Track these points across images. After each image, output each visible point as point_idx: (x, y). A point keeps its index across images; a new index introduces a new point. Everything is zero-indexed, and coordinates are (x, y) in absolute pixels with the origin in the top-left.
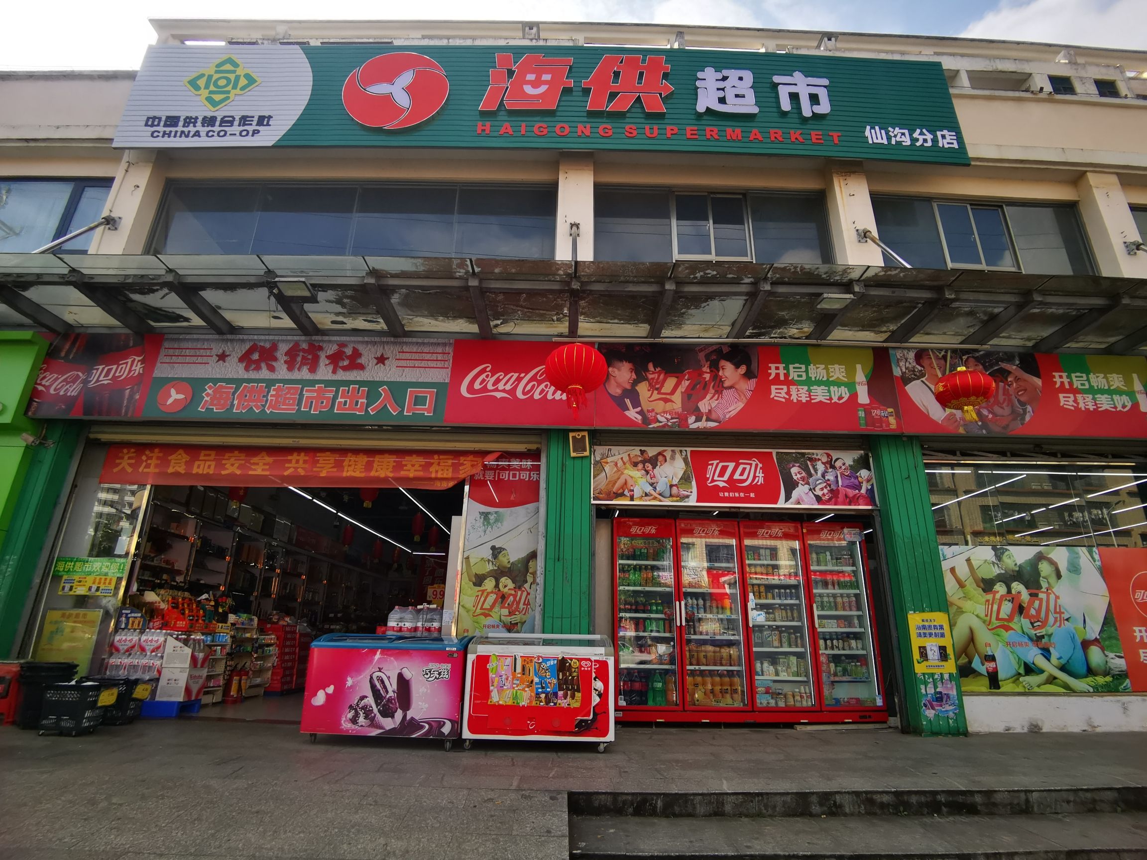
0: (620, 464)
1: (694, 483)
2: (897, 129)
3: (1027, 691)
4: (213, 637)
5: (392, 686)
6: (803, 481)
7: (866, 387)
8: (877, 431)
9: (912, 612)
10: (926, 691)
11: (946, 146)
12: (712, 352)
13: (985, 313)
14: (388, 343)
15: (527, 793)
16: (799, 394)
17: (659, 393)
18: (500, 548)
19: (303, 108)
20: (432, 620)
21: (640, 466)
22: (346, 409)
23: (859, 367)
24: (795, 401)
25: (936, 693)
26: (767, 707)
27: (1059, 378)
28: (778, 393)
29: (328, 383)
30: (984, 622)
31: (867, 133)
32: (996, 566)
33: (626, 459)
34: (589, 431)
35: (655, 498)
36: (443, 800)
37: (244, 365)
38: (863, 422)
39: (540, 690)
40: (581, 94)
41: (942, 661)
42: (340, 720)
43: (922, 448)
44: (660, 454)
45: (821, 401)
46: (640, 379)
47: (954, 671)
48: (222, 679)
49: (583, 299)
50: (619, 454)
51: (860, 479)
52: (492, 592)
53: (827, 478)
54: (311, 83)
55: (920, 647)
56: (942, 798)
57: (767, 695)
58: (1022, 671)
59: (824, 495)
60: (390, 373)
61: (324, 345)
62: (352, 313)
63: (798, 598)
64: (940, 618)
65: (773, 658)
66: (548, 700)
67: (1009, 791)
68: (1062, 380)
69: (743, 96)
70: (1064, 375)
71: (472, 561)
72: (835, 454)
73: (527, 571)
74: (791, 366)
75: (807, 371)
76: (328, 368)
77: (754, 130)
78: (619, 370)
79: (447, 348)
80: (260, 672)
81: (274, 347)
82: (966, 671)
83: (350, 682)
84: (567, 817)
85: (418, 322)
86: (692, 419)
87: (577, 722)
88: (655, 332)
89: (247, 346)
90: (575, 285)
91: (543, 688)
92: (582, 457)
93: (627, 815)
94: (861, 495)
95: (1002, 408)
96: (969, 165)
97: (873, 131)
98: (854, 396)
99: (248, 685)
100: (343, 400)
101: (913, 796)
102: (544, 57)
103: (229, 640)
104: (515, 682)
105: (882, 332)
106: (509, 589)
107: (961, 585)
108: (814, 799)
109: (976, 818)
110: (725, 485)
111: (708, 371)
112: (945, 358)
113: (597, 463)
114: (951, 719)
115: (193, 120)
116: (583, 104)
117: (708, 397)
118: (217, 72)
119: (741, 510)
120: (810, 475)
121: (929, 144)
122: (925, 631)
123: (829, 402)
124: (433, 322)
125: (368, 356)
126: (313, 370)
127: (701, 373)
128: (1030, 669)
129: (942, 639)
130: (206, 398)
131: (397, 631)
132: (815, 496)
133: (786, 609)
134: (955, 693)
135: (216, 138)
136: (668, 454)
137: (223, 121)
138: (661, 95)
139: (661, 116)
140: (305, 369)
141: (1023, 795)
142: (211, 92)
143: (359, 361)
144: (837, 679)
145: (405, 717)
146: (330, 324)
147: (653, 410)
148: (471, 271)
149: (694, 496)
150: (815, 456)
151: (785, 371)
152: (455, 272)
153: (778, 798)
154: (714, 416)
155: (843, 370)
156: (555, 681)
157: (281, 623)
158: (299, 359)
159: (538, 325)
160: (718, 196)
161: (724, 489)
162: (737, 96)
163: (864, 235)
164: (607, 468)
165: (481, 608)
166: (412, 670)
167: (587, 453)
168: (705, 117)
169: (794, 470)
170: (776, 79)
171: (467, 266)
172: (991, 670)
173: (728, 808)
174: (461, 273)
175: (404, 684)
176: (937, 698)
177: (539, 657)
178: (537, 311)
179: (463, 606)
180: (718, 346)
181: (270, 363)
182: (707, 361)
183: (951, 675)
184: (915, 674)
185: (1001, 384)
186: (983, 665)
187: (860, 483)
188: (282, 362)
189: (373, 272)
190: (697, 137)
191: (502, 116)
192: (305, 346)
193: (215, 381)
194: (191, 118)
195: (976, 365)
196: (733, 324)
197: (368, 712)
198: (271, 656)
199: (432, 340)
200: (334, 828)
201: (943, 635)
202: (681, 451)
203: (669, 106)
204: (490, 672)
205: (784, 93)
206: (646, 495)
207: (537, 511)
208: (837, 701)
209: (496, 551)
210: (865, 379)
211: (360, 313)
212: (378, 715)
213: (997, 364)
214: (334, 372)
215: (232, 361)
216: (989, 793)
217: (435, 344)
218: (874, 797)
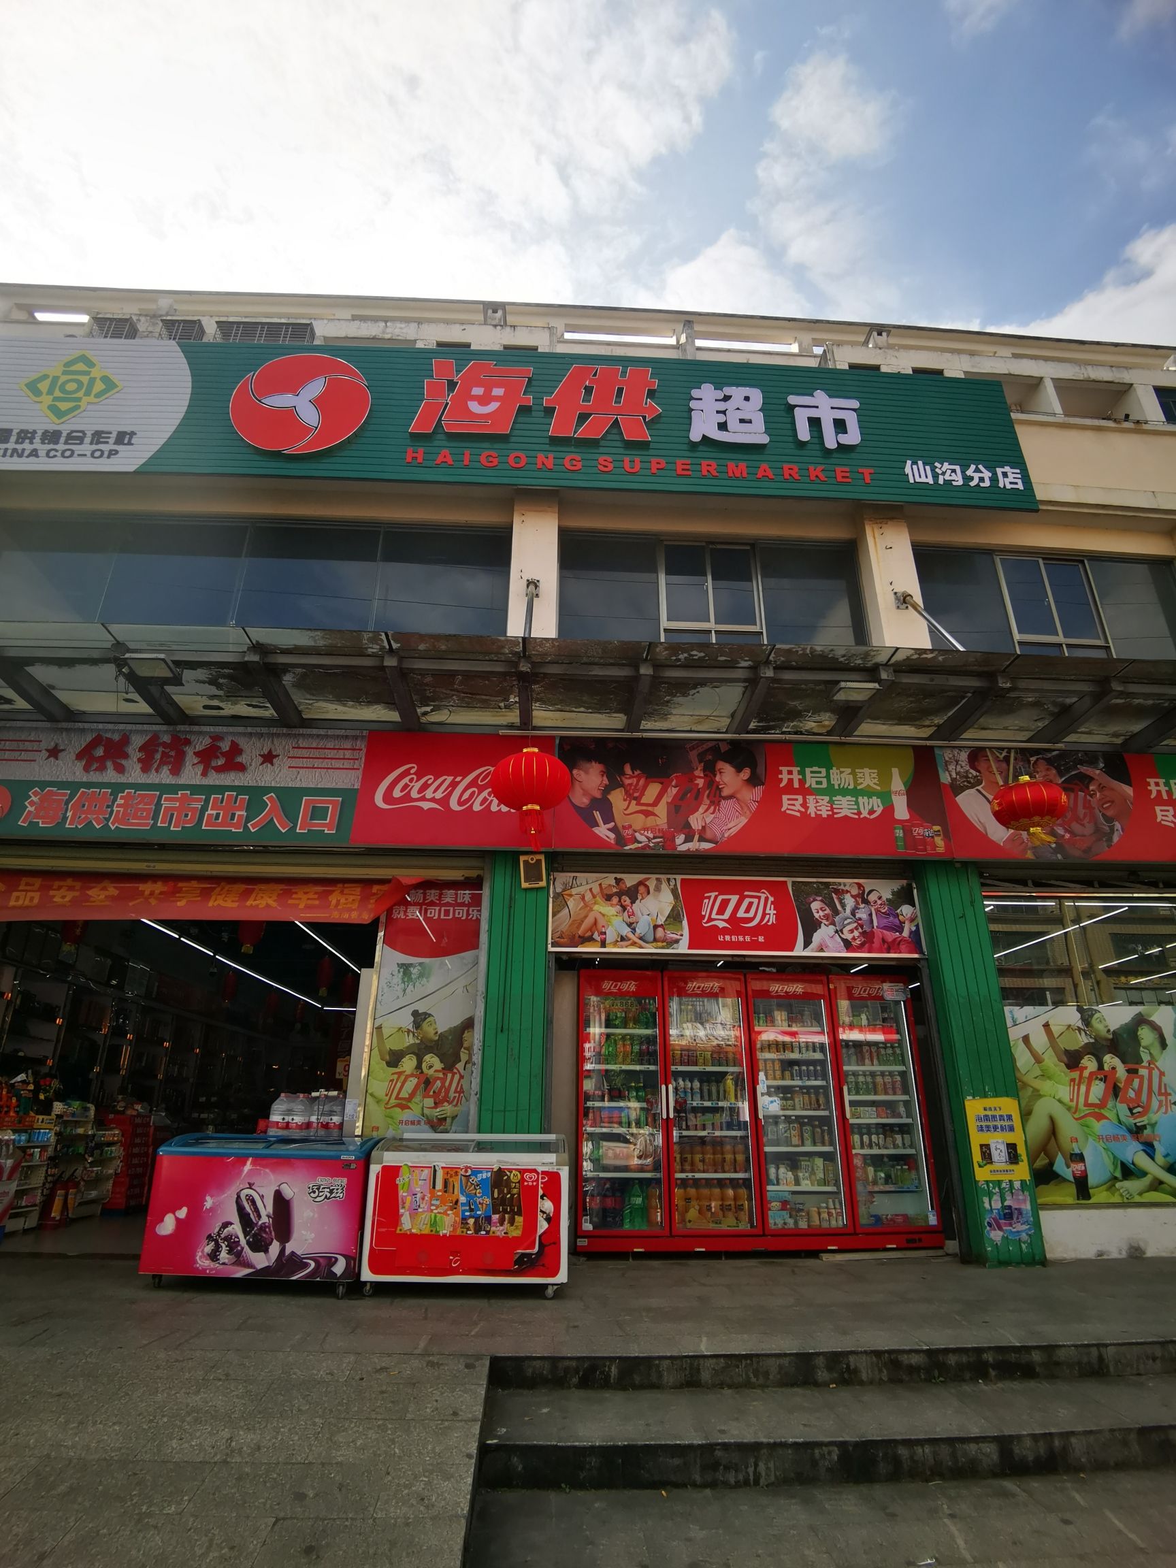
0: (588, 897)
1: (685, 923)
2: (946, 464)
3: (1125, 1200)
4: (30, 1135)
5: (266, 1209)
6: (827, 920)
7: (905, 797)
8: (920, 855)
9: (971, 1098)
10: (991, 1206)
11: (1009, 486)
12: (707, 750)
13: (1054, 704)
14: (278, 735)
15: (434, 1359)
16: (818, 806)
17: (638, 804)
18: (425, 1014)
19: (178, 422)
20: (331, 1113)
21: (615, 900)
22: (219, 825)
23: (895, 771)
24: (813, 815)
25: (1004, 1207)
26: (784, 1228)
27: (1156, 786)
28: (791, 805)
29: (195, 789)
30: (1069, 1109)
31: (908, 470)
32: (1083, 1033)
33: (596, 890)
34: (547, 855)
35: (634, 944)
36: (319, 1371)
37: (84, 763)
38: (900, 843)
39: (467, 1214)
40: (542, 414)
41: (1011, 1163)
42: (194, 1256)
43: (981, 875)
44: (641, 883)
45: (846, 816)
46: (613, 784)
47: (1027, 1176)
48: (39, 1194)
49: (537, 682)
50: (587, 883)
51: (901, 917)
52: (412, 1075)
53: (858, 916)
54: (189, 391)
55: (981, 1146)
56: (989, 1357)
57: (784, 1213)
58: (1118, 1174)
59: (854, 939)
60: (280, 775)
61: (193, 738)
62: (231, 696)
63: (825, 1077)
64: (1008, 1105)
65: (793, 1161)
66: (478, 1228)
67: (1076, 1346)
68: (1158, 788)
69: (750, 422)
70: (1161, 781)
71: (386, 1032)
72: (868, 884)
73: (461, 1045)
74: (808, 770)
75: (828, 777)
76: (196, 769)
77: (764, 465)
78: (587, 772)
79: (358, 743)
80: (97, 1181)
81: (125, 740)
82: (1044, 1176)
83: (209, 1202)
84: (483, 1392)
85: (319, 708)
86: (680, 839)
87: (518, 1256)
88: (632, 725)
89: (89, 738)
90: (525, 667)
91: (471, 1210)
92: (537, 889)
93: (569, 1388)
94: (903, 940)
95: (1083, 825)
96: (1037, 511)
97: (915, 467)
98: (889, 810)
99: (78, 1201)
100: (214, 812)
101: (951, 1355)
102: (495, 365)
103: (53, 1139)
104: (434, 1202)
105: (924, 726)
106: (436, 1071)
107: (1038, 1060)
108: (820, 1361)
109: (1032, 1384)
110: (725, 925)
111: (702, 775)
112: (1007, 760)
113: (557, 896)
114: (1024, 1243)
115: (29, 435)
116: (545, 427)
117: (701, 810)
118: (65, 373)
119: (747, 959)
120: (836, 912)
121: (987, 483)
122: (988, 1123)
123: (857, 817)
124: (340, 708)
125: (251, 752)
126: (176, 771)
127: (692, 778)
128: (1129, 1171)
129: (1011, 1134)
130: (30, 808)
131: (282, 1128)
132: (843, 940)
133: (808, 1093)
134: (1029, 1207)
135: (59, 459)
136: (652, 884)
137: (70, 437)
138: (644, 418)
139: (644, 445)
140: (165, 770)
141: (1094, 1351)
142: (56, 399)
143: (239, 759)
144: (876, 1189)
145: (283, 1251)
146: (202, 709)
147: (630, 826)
148: (388, 647)
149: (685, 940)
150: (842, 887)
151: (801, 777)
152: (367, 648)
153: (771, 1361)
154: (708, 835)
155: (875, 775)
156: (488, 1201)
157: (129, 1112)
158: (158, 756)
159: (481, 713)
160: (719, 547)
161: (724, 931)
162: (742, 421)
163: (904, 600)
164: (571, 903)
165: (397, 1098)
166: (294, 1187)
167: (543, 884)
168: (701, 448)
169: (815, 906)
170: (793, 400)
171: (382, 640)
172: (1078, 1173)
173: (705, 1376)
174: (374, 649)
175: (282, 1206)
176: (1005, 1215)
177: (467, 1168)
178: (478, 697)
179: (372, 1095)
180: (714, 743)
181: (119, 761)
182: (700, 762)
183: (1023, 1182)
184: (977, 1182)
185: (1081, 794)
186: (1068, 1167)
187: (902, 923)
188: (135, 760)
189: (257, 647)
190: (690, 473)
191: (440, 441)
192: (166, 738)
193: (43, 784)
194: (27, 432)
195: (1048, 770)
196: (733, 716)
197: (233, 1245)
198: (114, 1158)
199: (338, 732)
200: (163, 1416)
201: (1011, 1129)
202: (669, 880)
203: (654, 432)
204: (400, 1187)
205: (801, 417)
206: (623, 939)
207: (476, 963)
208: (878, 1218)
209: (419, 1018)
210: (903, 788)
211: (242, 697)
212: (247, 1249)
213: (1075, 768)
214: (204, 774)
215: (68, 757)
216: (1050, 1349)
217: (342, 736)
218: (900, 1358)
